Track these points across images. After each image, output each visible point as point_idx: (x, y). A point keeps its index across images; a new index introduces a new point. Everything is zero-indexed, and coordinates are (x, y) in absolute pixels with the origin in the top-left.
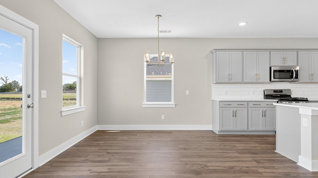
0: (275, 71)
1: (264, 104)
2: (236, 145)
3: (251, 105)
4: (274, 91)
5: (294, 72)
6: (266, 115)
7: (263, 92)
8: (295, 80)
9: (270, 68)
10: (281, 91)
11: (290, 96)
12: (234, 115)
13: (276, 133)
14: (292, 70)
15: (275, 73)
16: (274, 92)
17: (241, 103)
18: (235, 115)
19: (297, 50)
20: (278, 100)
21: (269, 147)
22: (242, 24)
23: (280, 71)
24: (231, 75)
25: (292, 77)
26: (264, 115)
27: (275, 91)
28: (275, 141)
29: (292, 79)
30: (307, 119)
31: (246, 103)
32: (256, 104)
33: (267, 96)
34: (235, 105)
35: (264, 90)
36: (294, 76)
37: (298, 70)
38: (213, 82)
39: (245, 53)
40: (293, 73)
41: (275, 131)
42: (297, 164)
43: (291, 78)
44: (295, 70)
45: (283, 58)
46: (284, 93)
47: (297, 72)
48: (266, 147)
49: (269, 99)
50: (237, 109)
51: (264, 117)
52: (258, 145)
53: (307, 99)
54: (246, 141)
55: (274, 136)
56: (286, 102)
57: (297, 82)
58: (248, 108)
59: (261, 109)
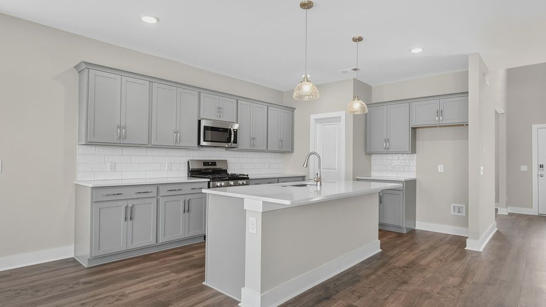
0: (206, 128)
1: (187, 189)
2: (127, 291)
3: (163, 191)
4: (204, 163)
5: (233, 133)
6: (190, 209)
7: (187, 164)
8: (234, 145)
9: (199, 122)
10: (214, 163)
11: (226, 171)
12: (129, 217)
13: (205, 239)
14: (230, 129)
15: (206, 131)
16: (204, 165)
17: (143, 190)
18: (130, 215)
19: (238, 98)
20: (209, 180)
21: (194, 275)
22: (150, 20)
23: (213, 129)
24: (125, 128)
25: (229, 141)
26: (186, 209)
27: (206, 163)
28: (204, 258)
29: (230, 144)
30: (255, 219)
31: (154, 189)
32: (173, 188)
33: (193, 173)
34: (131, 193)
35: (188, 162)
36: (232, 139)
37: (237, 130)
38: (79, 142)
39: (155, 85)
40: (231, 134)
41: (205, 236)
42: (239, 305)
43: (228, 143)
44: (234, 130)
45: (219, 108)
46: (218, 166)
47: (236, 132)
48: (187, 277)
49: (197, 177)
50: (135, 202)
51: (187, 214)
52: (173, 276)
53: (247, 175)
54: (151, 272)
55: (202, 246)
56: (221, 182)
57: (235, 149)
58: (159, 197)
59: (182, 198)
